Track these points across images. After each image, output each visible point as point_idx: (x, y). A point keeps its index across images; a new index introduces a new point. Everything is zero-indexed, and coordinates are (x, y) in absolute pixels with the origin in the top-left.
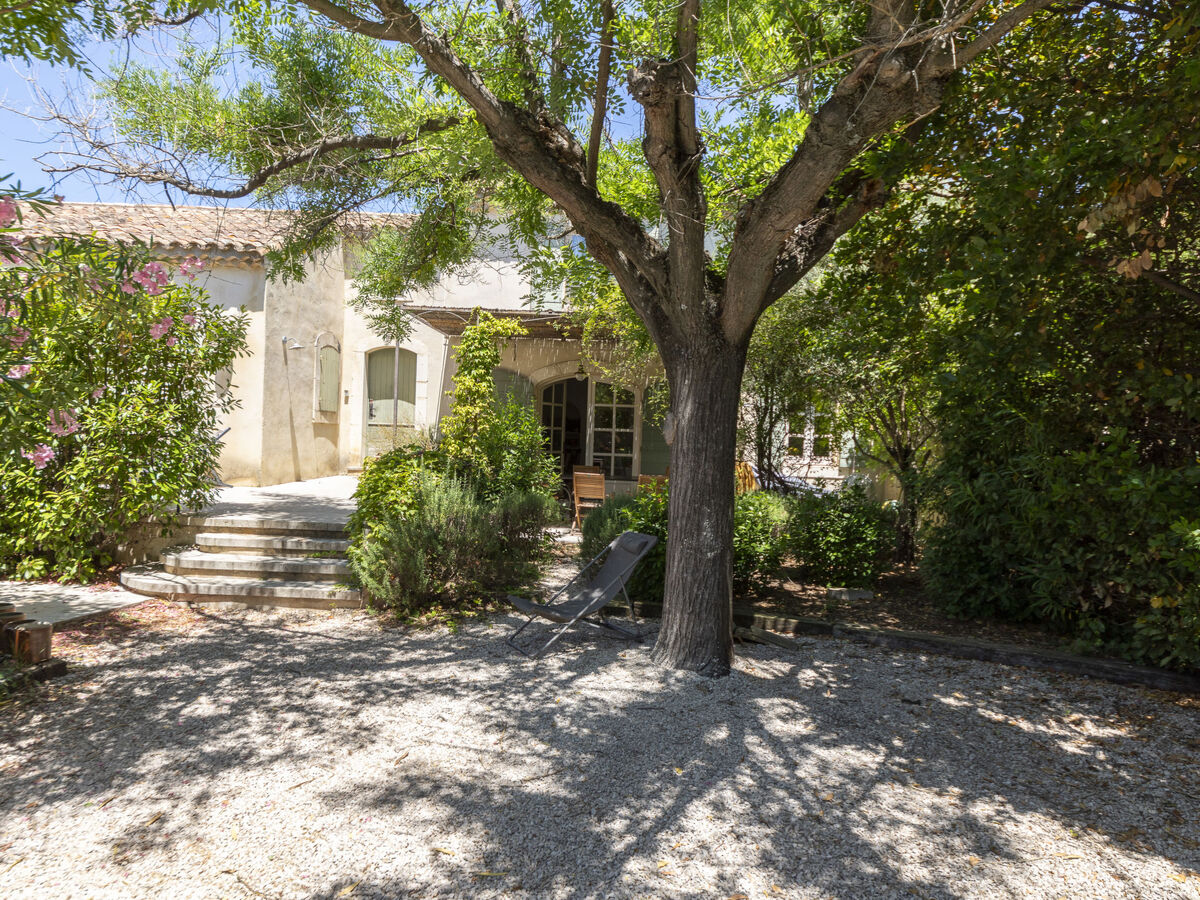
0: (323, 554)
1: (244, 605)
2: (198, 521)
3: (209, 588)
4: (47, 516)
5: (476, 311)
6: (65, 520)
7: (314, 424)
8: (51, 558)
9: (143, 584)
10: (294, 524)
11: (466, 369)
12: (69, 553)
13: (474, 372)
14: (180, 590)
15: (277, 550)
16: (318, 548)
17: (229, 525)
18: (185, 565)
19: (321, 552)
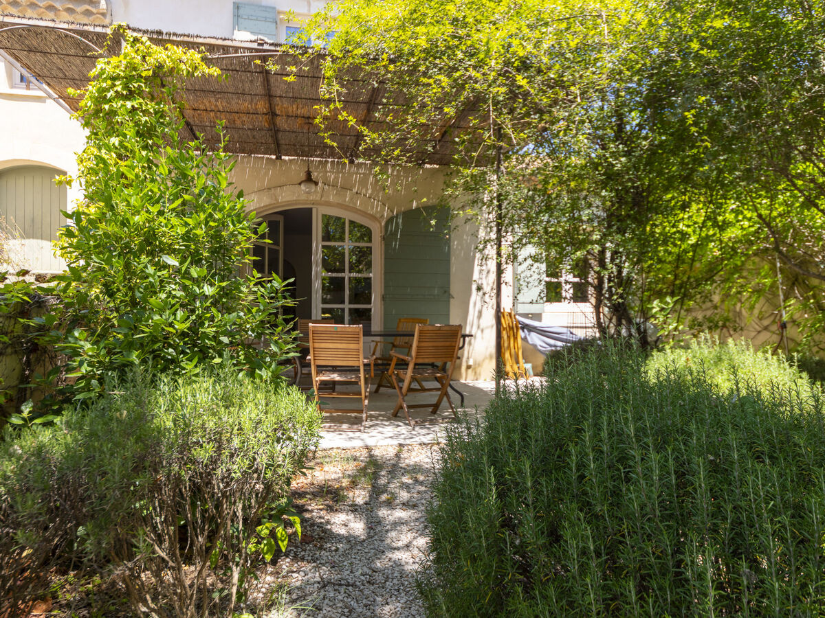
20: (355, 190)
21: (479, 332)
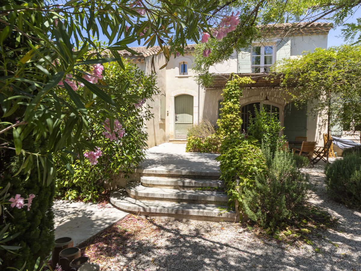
0: (203, 189)
1: (173, 219)
2: (140, 171)
3: (156, 210)
4: (77, 171)
5: (232, 75)
6: (86, 174)
7: (159, 124)
8: (79, 190)
9: (123, 206)
10: (184, 172)
11: (228, 99)
12: (87, 188)
13: (232, 100)
14: (142, 210)
15: (180, 186)
16: (201, 185)
17: (154, 173)
18: (140, 195)
19: (202, 187)
20: (275, 96)
21: (320, 140)
